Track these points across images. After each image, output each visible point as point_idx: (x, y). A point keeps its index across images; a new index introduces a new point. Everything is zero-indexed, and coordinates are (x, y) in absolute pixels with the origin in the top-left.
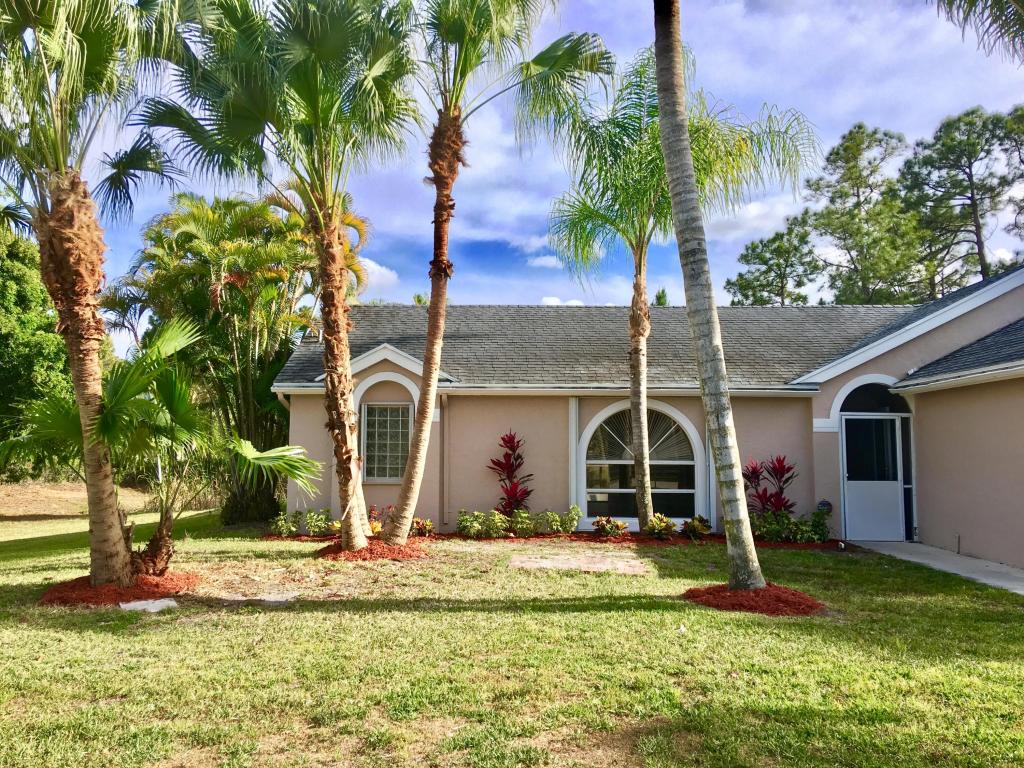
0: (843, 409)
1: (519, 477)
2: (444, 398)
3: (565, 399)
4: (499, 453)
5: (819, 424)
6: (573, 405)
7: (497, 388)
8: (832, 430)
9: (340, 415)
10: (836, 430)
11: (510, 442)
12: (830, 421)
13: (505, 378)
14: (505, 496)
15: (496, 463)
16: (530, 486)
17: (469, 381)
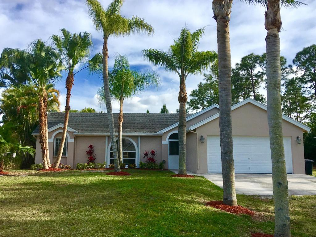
0: (169, 139)
1: (93, 155)
2: (75, 136)
3: (104, 136)
4: (88, 149)
5: (164, 142)
6: (106, 138)
7: (87, 134)
8: (166, 144)
9: (43, 140)
10: (167, 144)
11: (91, 147)
12: (166, 141)
13: (90, 131)
14: (89, 160)
15: (87, 152)
16: (95, 157)
17: (81, 132)
